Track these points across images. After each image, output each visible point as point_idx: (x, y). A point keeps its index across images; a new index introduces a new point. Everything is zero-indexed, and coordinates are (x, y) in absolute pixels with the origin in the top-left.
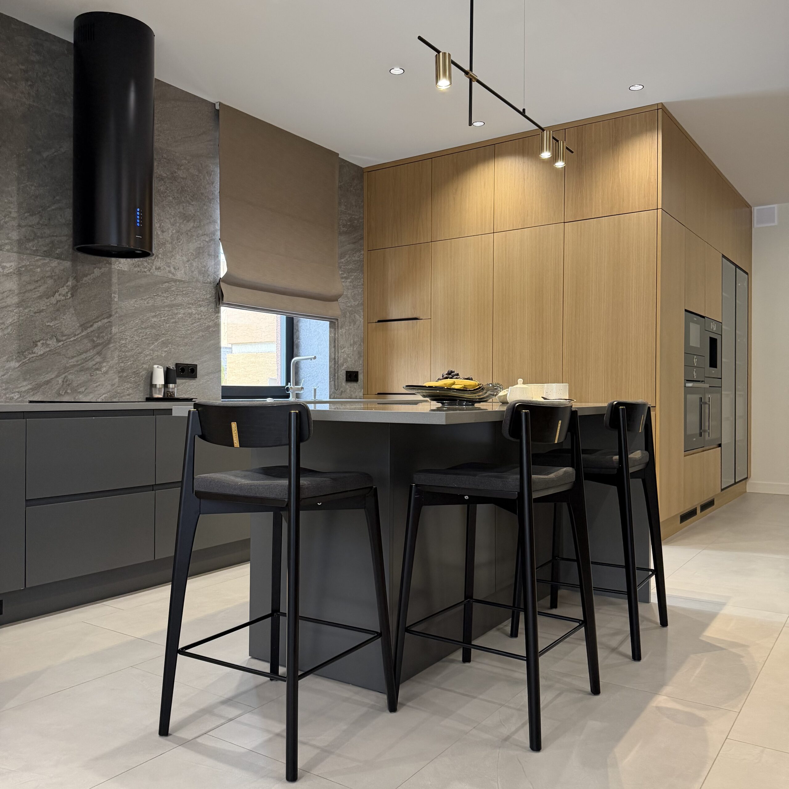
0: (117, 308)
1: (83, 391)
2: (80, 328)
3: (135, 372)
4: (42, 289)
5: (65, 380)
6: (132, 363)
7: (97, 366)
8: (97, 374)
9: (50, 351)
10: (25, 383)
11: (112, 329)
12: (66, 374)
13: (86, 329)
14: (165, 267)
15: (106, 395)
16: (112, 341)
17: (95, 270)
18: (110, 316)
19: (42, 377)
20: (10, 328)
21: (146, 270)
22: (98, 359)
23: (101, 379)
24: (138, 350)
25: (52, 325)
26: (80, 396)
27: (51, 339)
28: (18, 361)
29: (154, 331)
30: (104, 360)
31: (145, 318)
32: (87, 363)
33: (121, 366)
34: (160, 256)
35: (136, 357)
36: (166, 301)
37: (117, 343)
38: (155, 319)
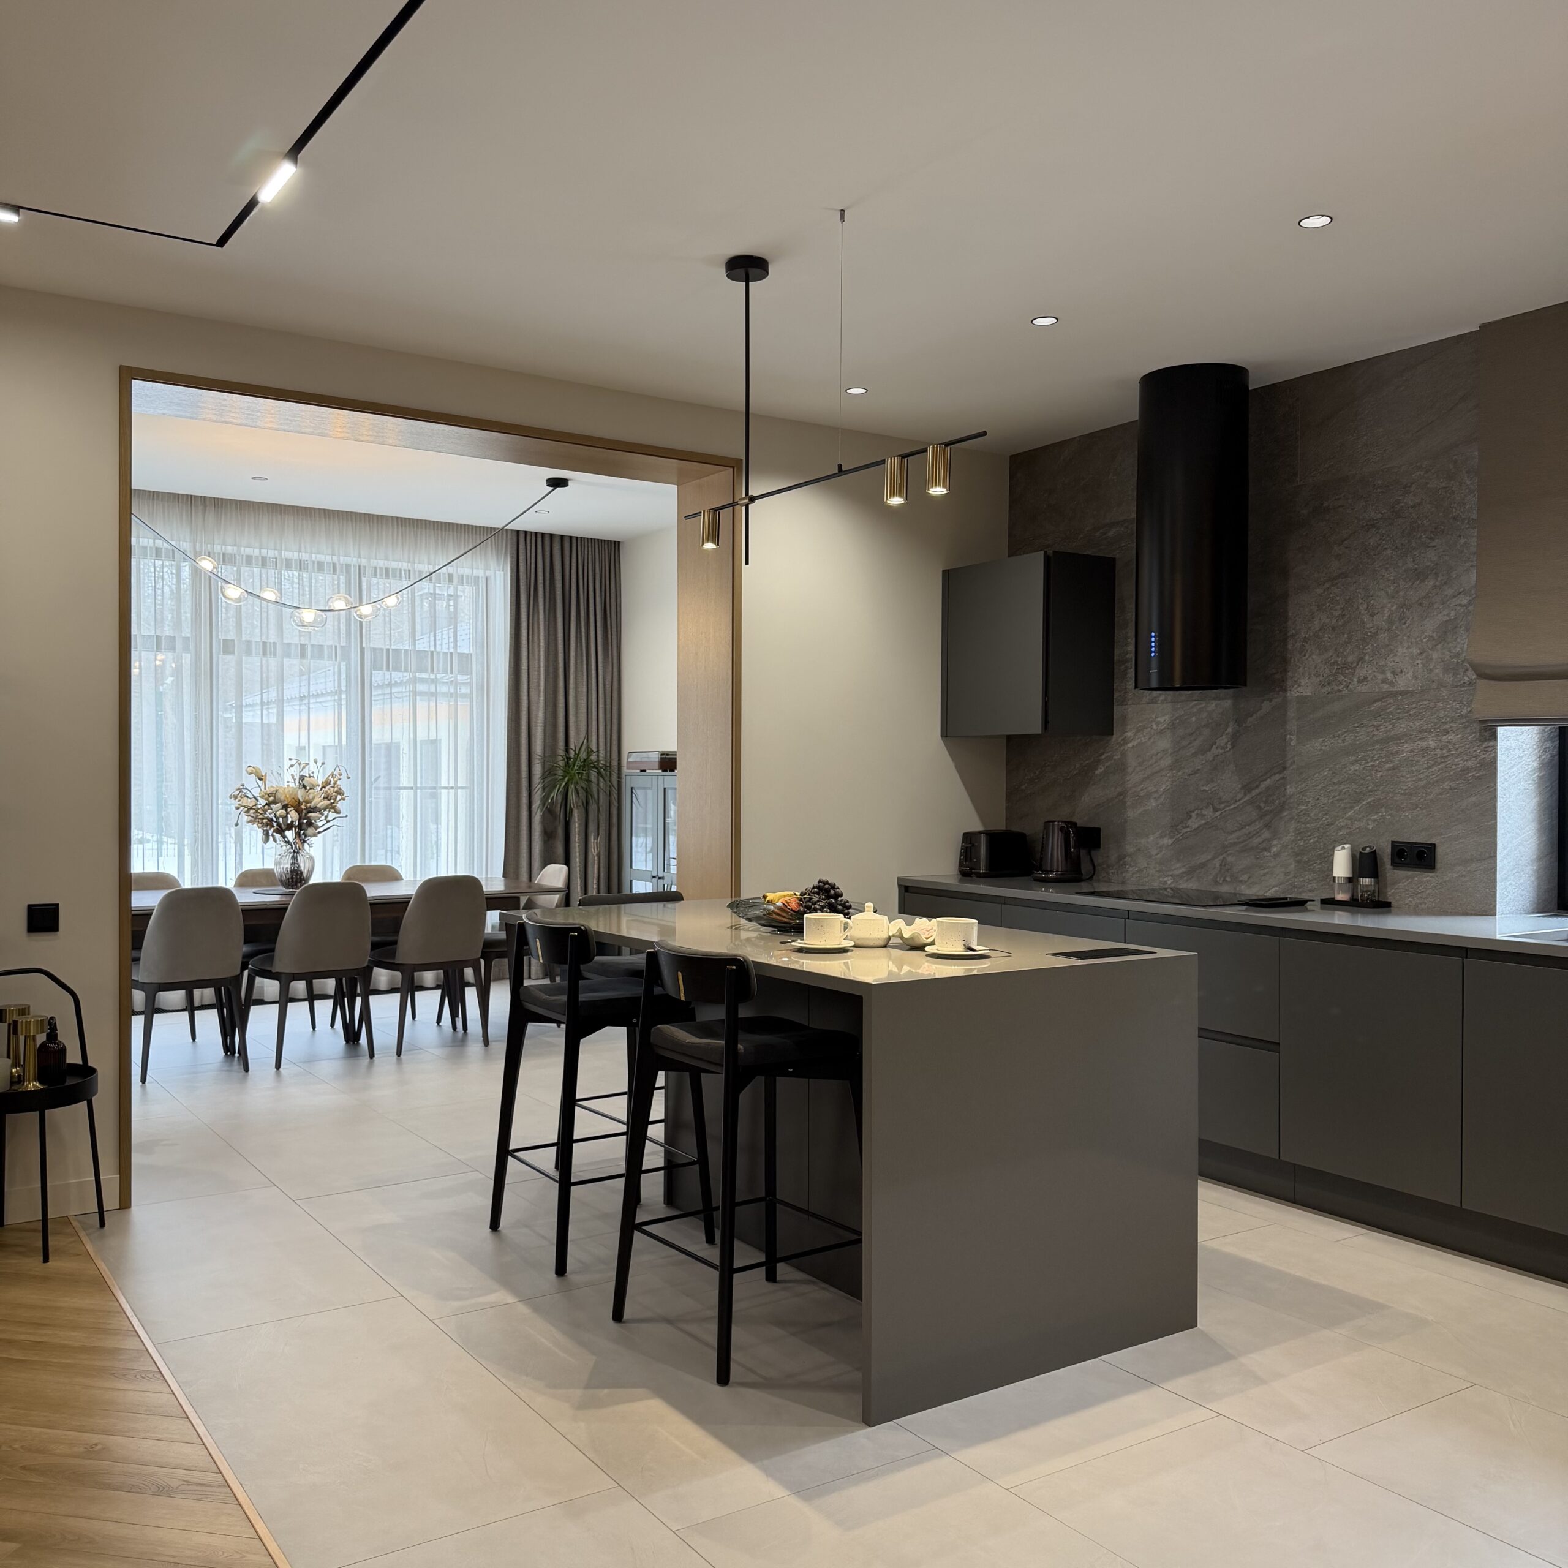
0: (1294, 756)
1: (1246, 879)
2: (1243, 791)
3: (1320, 854)
4: (1197, 743)
5: (1224, 863)
6: (1317, 841)
7: (1264, 845)
8: (1264, 857)
9: (1205, 824)
10: (1178, 865)
11: (1285, 789)
12: (1224, 856)
13: (1250, 792)
14: (1376, 674)
15: (1277, 888)
16: (1287, 807)
17: (1264, 704)
18: (1284, 768)
19: (1197, 858)
20: (1163, 796)
21: (1341, 687)
22: (1266, 834)
23: (1271, 865)
24: (1327, 819)
25: (1207, 789)
26: (1243, 887)
27: (1207, 807)
28: (1172, 837)
29: (1354, 786)
30: (1274, 835)
31: (1339, 766)
32: (1251, 840)
33: (1299, 846)
34: (1367, 658)
35: (1322, 831)
36: (1376, 733)
37: (1294, 810)
38: (1356, 767)
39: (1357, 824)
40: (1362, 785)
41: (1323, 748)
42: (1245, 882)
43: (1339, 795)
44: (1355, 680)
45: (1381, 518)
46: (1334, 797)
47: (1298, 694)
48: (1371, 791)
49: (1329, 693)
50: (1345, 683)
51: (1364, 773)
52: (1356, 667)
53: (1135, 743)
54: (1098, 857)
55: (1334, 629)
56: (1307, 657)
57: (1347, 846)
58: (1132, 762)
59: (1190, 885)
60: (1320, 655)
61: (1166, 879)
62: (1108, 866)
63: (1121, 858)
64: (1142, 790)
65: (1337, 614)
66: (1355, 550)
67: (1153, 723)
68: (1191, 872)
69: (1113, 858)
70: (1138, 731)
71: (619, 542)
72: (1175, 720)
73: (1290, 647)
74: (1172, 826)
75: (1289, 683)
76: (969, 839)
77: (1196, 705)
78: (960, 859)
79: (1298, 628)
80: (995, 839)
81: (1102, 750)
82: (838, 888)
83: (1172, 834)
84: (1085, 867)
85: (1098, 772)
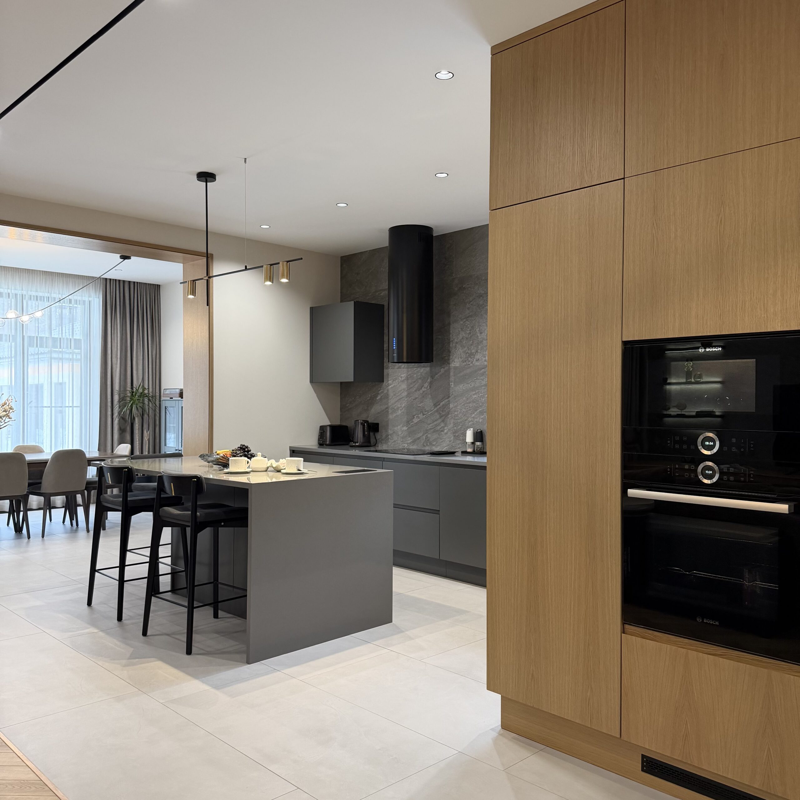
0: (453, 391)
2: (434, 406)
3: (463, 433)
4: (416, 386)
5: (427, 437)
6: (461, 427)
7: (442, 429)
8: (442, 434)
9: (420, 420)
10: (409, 439)
11: (450, 406)
12: (427, 434)
13: (436, 407)
14: (482, 358)
15: (446, 447)
16: (450, 413)
17: (441, 370)
18: (449, 397)
19: (417, 435)
20: (404, 409)
21: (470, 363)
22: (442, 425)
23: (444, 437)
24: (465, 418)
25: (420, 406)
26: (434, 447)
27: (420, 414)
28: (407, 427)
29: (475, 404)
30: (446, 425)
31: (469, 396)
32: (437, 427)
33: (455, 429)
34: (479, 351)
35: (463, 423)
36: (482, 382)
37: (453, 414)
38: (475, 396)
39: (476, 420)
40: (477, 403)
41: (463, 388)
42: (435, 445)
43: (469, 408)
44: (475, 360)
45: (484, 293)
46: (467, 409)
47: (454, 365)
48: (480, 406)
49: (465, 365)
50: (471, 361)
51: (478, 399)
52: (475, 355)
53: (392, 386)
54: (378, 436)
55: (467, 338)
56: (457, 350)
57: (472, 429)
58: (391, 394)
59: (414, 447)
60: (462, 349)
61: (404, 445)
62: (382, 440)
63: (387, 436)
64: (395, 406)
65: (468, 332)
66: (475, 306)
67: (400, 377)
68: (414, 442)
69: (384, 436)
70: (393, 381)
71: (159, 285)
72: (408, 376)
73: (451, 345)
74: (407, 422)
75: (451, 361)
76: (322, 429)
77: (416, 369)
78: (319, 438)
79: (454, 337)
80: (333, 428)
81: (379, 389)
82: (249, 448)
83: (407, 425)
84: (373, 441)
85: (377, 398)
